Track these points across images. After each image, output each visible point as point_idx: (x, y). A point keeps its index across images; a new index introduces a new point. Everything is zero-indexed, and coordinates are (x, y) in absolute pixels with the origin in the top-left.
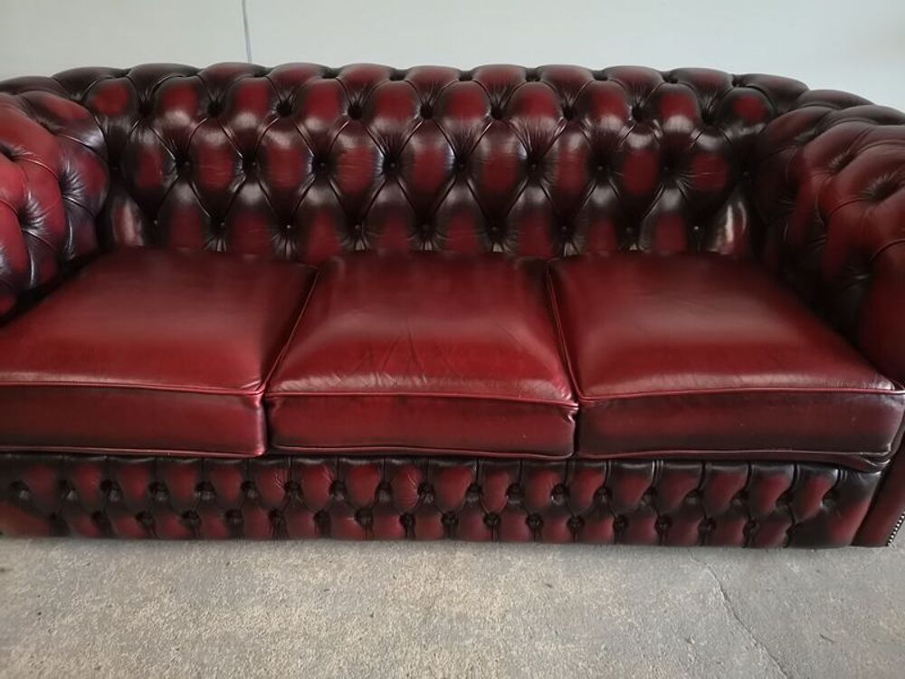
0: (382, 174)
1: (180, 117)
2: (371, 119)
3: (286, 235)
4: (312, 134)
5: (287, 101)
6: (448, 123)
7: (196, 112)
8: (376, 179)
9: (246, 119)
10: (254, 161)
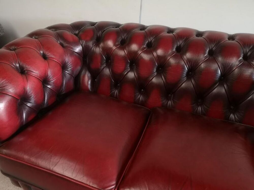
0: (185, 77)
1: (110, 43)
2: (185, 53)
3: (141, 93)
4: (158, 57)
5: (151, 41)
6: (220, 59)
7: (116, 42)
8: (182, 79)
9: (134, 47)
10: (134, 63)
